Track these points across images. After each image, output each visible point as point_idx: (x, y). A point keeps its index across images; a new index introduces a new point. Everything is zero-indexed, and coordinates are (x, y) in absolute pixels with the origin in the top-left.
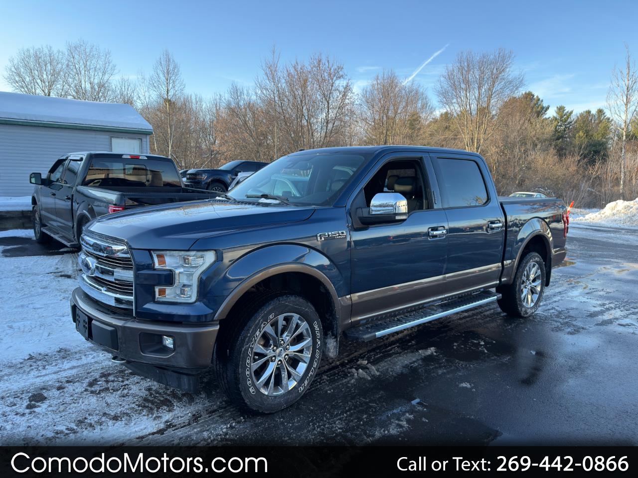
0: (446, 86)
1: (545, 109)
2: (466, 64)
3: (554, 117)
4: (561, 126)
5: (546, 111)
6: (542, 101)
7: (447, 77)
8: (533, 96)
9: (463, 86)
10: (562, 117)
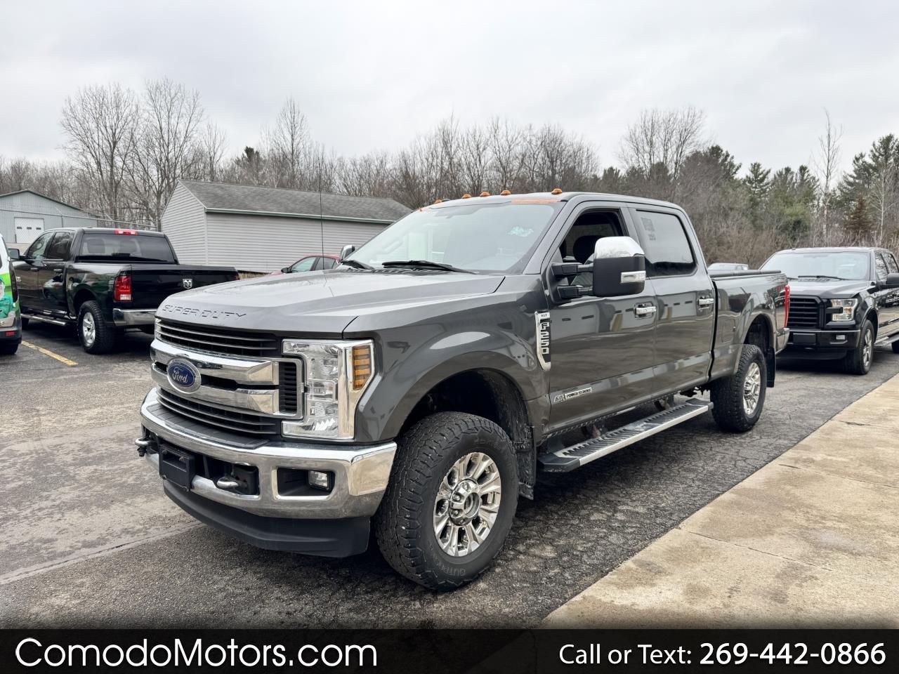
0: (626, 148)
1: (736, 167)
2: (650, 124)
3: (747, 177)
4: (756, 188)
5: (737, 170)
6: (732, 158)
7: (629, 138)
8: (722, 151)
9: (647, 148)
10: (756, 177)
